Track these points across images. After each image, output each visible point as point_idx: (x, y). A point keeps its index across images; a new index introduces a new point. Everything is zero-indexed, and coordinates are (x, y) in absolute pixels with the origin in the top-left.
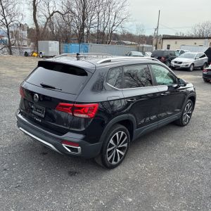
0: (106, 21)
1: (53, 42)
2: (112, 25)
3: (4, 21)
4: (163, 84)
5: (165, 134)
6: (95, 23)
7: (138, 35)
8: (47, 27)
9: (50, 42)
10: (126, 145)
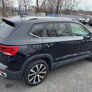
0: (69, 4)
1: (43, 13)
2: (72, 6)
3: (25, 4)
4: (81, 35)
5: (80, 65)
6: (64, 5)
7: (86, 10)
8: (42, 7)
9: (42, 13)
10: (45, 72)
